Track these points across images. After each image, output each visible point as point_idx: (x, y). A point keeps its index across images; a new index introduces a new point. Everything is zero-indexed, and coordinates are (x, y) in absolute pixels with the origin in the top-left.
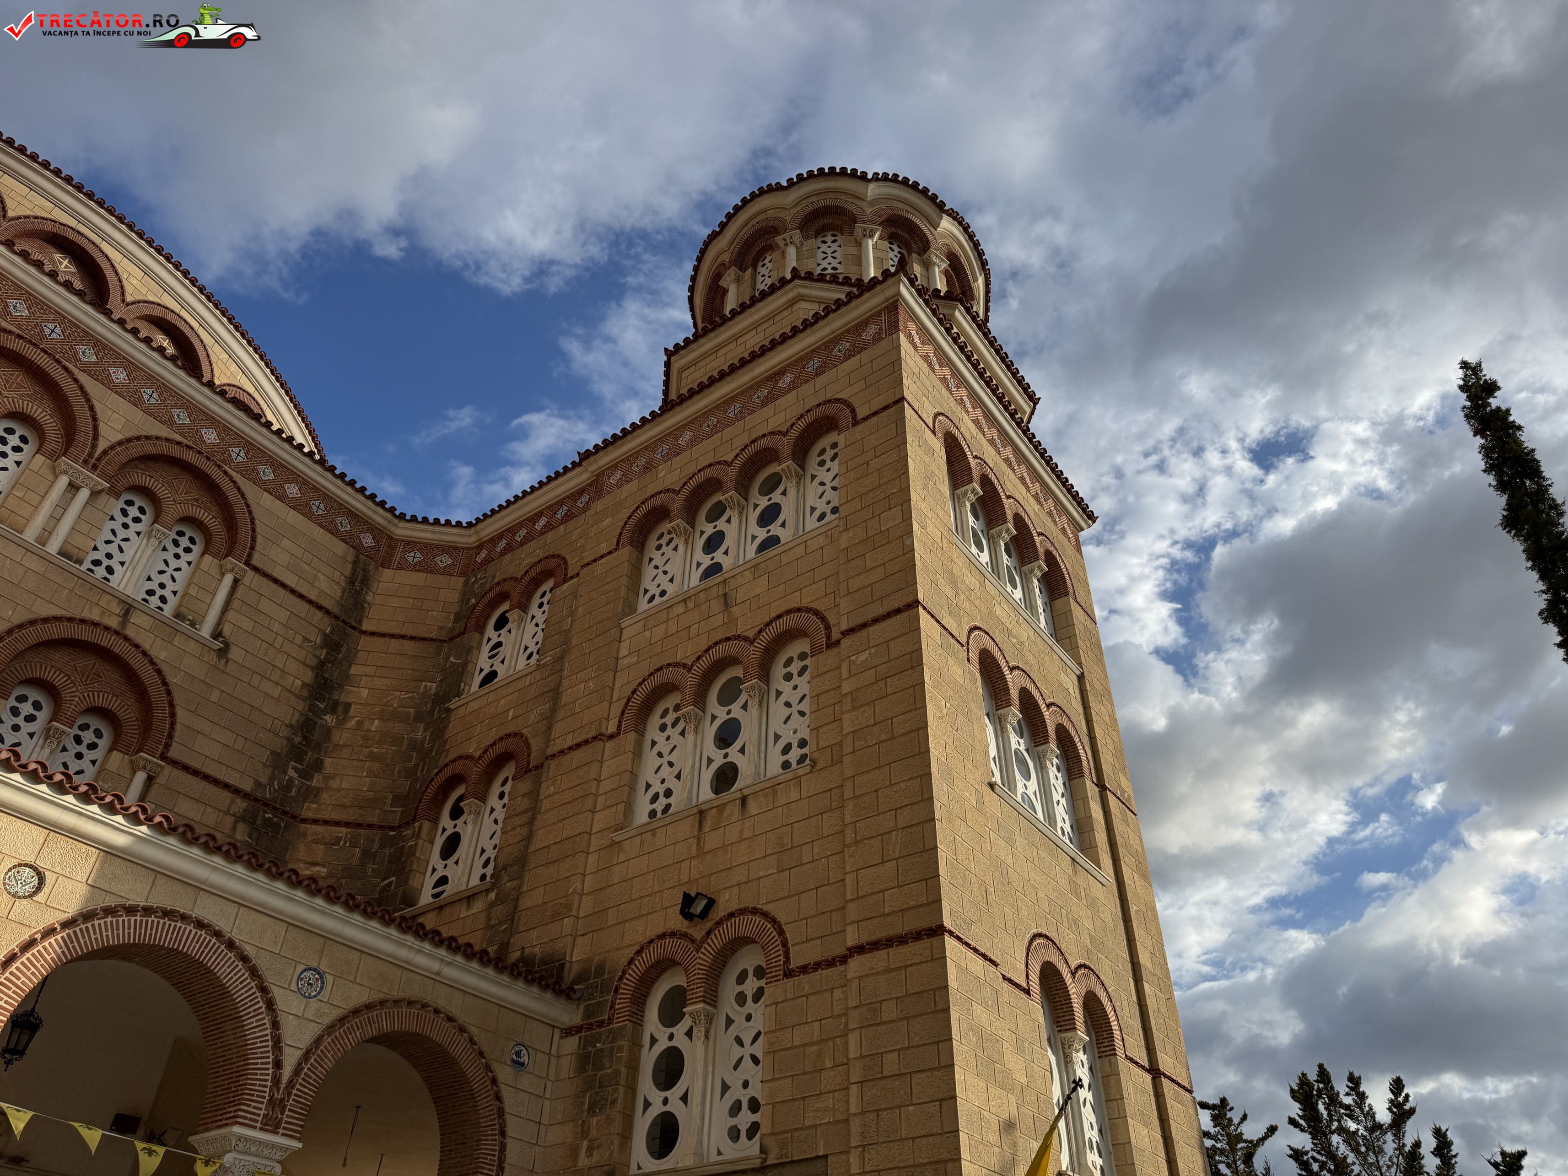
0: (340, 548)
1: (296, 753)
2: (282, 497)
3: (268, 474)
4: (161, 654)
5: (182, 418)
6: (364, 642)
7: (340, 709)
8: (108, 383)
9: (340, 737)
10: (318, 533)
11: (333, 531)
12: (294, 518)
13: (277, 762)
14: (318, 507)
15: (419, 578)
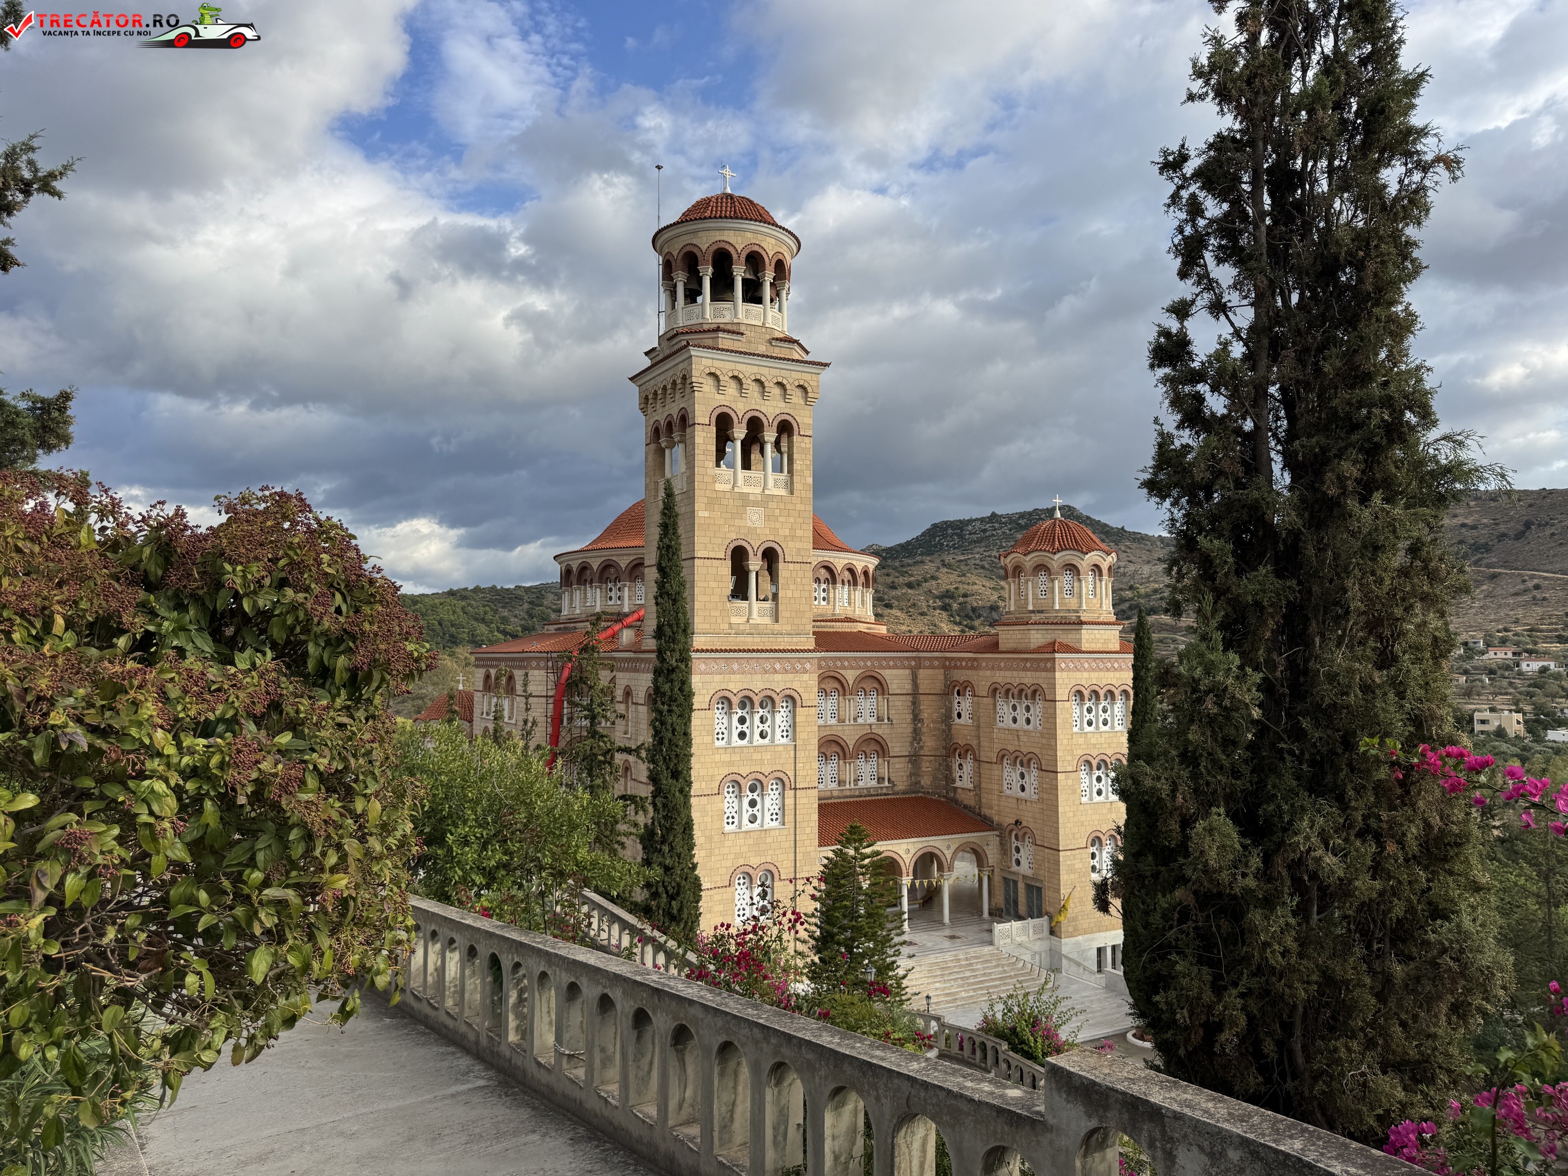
0: (907, 672)
1: (914, 739)
2: (890, 668)
3: (884, 663)
4: (880, 732)
5: (862, 663)
6: (922, 697)
7: (921, 721)
8: (845, 668)
9: (924, 730)
10: (900, 672)
11: (905, 668)
12: (895, 672)
13: (912, 744)
14: (899, 663)
15: (930, 672)
